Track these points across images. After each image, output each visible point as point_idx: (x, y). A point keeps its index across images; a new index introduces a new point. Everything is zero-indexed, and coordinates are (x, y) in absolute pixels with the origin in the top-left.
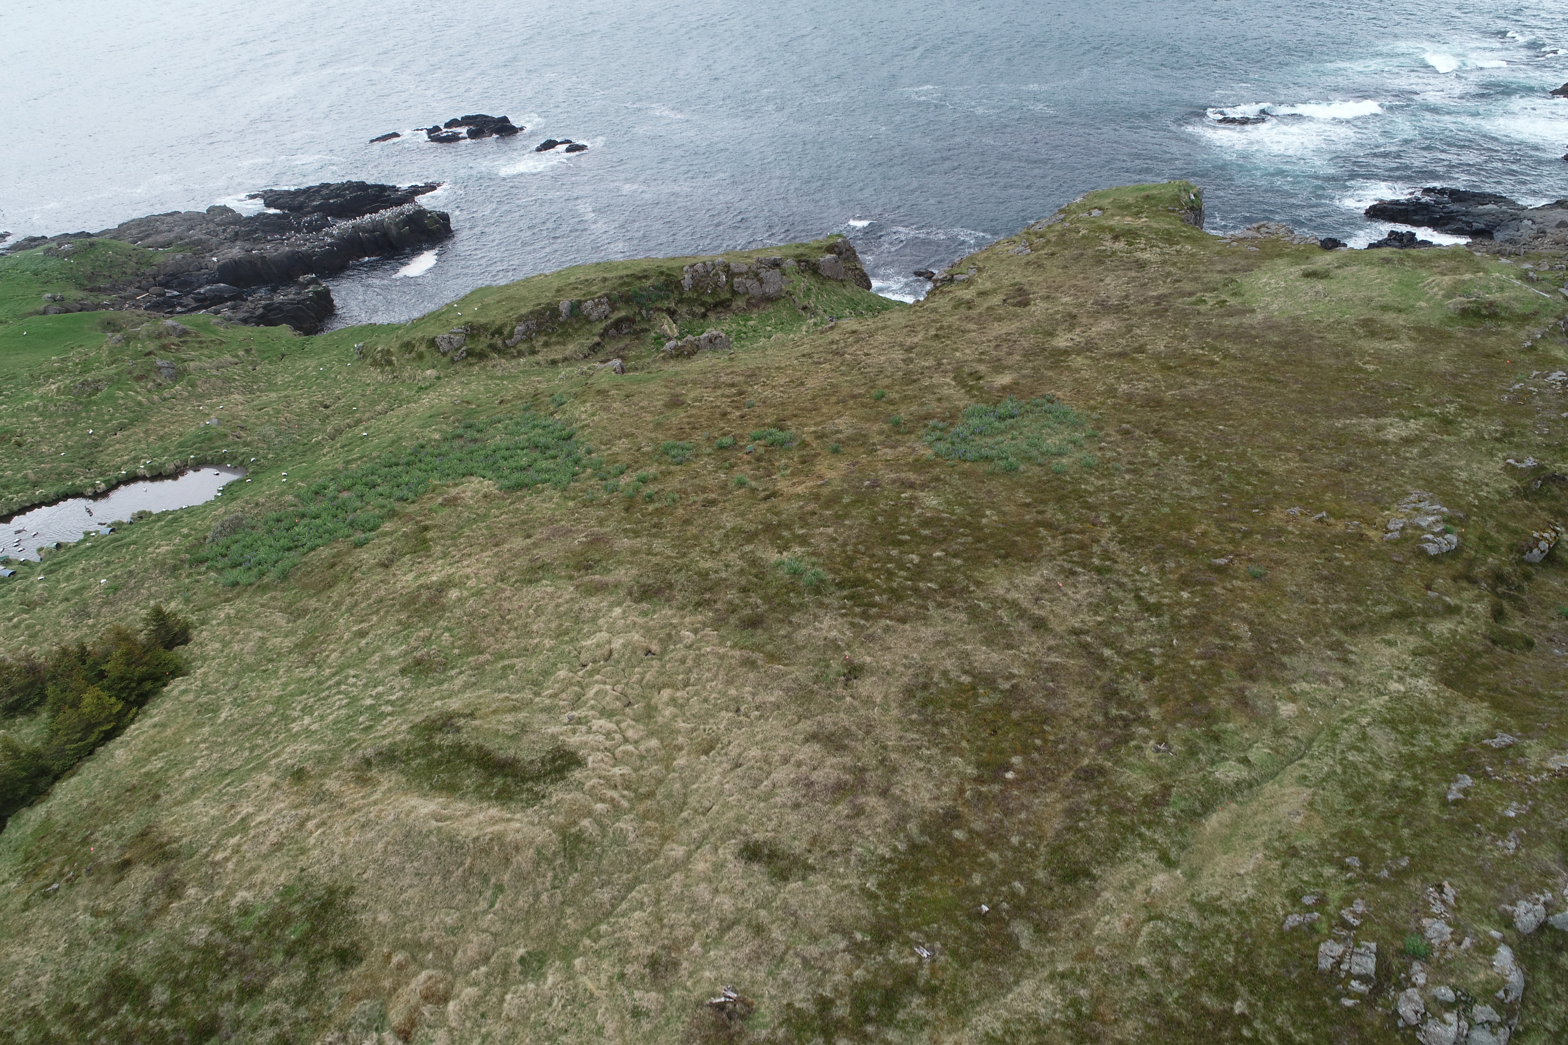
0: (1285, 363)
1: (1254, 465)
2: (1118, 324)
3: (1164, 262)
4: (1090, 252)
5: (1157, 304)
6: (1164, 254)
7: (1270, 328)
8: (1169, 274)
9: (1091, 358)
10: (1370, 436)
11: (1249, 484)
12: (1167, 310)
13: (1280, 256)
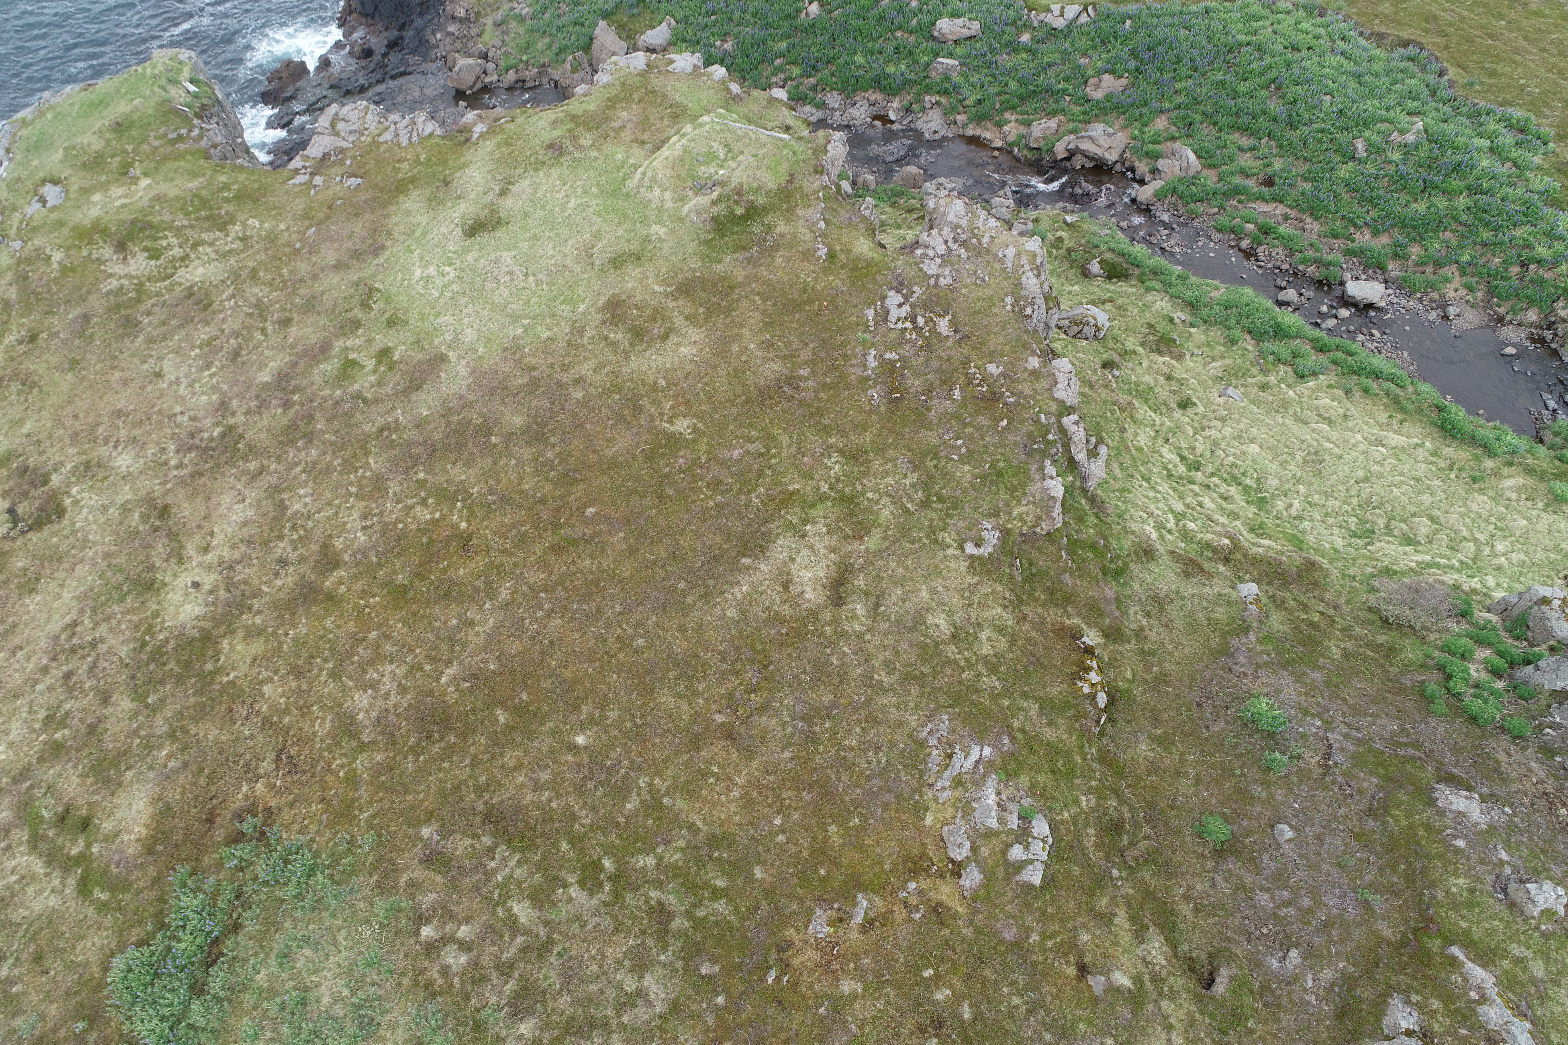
0: (567, 480)
1: (692, 828)
2: (252, 495)
3: (235, 275)
4: (96, 303)
5: (287, 405)
6: (224, 255)
7: (492, 392)
8: (261, 309)
9: (260, 632)
10: (786, 610)
11: (717, 894)
12: (311, 418)
13: (401, 188)
